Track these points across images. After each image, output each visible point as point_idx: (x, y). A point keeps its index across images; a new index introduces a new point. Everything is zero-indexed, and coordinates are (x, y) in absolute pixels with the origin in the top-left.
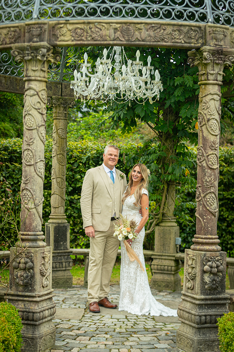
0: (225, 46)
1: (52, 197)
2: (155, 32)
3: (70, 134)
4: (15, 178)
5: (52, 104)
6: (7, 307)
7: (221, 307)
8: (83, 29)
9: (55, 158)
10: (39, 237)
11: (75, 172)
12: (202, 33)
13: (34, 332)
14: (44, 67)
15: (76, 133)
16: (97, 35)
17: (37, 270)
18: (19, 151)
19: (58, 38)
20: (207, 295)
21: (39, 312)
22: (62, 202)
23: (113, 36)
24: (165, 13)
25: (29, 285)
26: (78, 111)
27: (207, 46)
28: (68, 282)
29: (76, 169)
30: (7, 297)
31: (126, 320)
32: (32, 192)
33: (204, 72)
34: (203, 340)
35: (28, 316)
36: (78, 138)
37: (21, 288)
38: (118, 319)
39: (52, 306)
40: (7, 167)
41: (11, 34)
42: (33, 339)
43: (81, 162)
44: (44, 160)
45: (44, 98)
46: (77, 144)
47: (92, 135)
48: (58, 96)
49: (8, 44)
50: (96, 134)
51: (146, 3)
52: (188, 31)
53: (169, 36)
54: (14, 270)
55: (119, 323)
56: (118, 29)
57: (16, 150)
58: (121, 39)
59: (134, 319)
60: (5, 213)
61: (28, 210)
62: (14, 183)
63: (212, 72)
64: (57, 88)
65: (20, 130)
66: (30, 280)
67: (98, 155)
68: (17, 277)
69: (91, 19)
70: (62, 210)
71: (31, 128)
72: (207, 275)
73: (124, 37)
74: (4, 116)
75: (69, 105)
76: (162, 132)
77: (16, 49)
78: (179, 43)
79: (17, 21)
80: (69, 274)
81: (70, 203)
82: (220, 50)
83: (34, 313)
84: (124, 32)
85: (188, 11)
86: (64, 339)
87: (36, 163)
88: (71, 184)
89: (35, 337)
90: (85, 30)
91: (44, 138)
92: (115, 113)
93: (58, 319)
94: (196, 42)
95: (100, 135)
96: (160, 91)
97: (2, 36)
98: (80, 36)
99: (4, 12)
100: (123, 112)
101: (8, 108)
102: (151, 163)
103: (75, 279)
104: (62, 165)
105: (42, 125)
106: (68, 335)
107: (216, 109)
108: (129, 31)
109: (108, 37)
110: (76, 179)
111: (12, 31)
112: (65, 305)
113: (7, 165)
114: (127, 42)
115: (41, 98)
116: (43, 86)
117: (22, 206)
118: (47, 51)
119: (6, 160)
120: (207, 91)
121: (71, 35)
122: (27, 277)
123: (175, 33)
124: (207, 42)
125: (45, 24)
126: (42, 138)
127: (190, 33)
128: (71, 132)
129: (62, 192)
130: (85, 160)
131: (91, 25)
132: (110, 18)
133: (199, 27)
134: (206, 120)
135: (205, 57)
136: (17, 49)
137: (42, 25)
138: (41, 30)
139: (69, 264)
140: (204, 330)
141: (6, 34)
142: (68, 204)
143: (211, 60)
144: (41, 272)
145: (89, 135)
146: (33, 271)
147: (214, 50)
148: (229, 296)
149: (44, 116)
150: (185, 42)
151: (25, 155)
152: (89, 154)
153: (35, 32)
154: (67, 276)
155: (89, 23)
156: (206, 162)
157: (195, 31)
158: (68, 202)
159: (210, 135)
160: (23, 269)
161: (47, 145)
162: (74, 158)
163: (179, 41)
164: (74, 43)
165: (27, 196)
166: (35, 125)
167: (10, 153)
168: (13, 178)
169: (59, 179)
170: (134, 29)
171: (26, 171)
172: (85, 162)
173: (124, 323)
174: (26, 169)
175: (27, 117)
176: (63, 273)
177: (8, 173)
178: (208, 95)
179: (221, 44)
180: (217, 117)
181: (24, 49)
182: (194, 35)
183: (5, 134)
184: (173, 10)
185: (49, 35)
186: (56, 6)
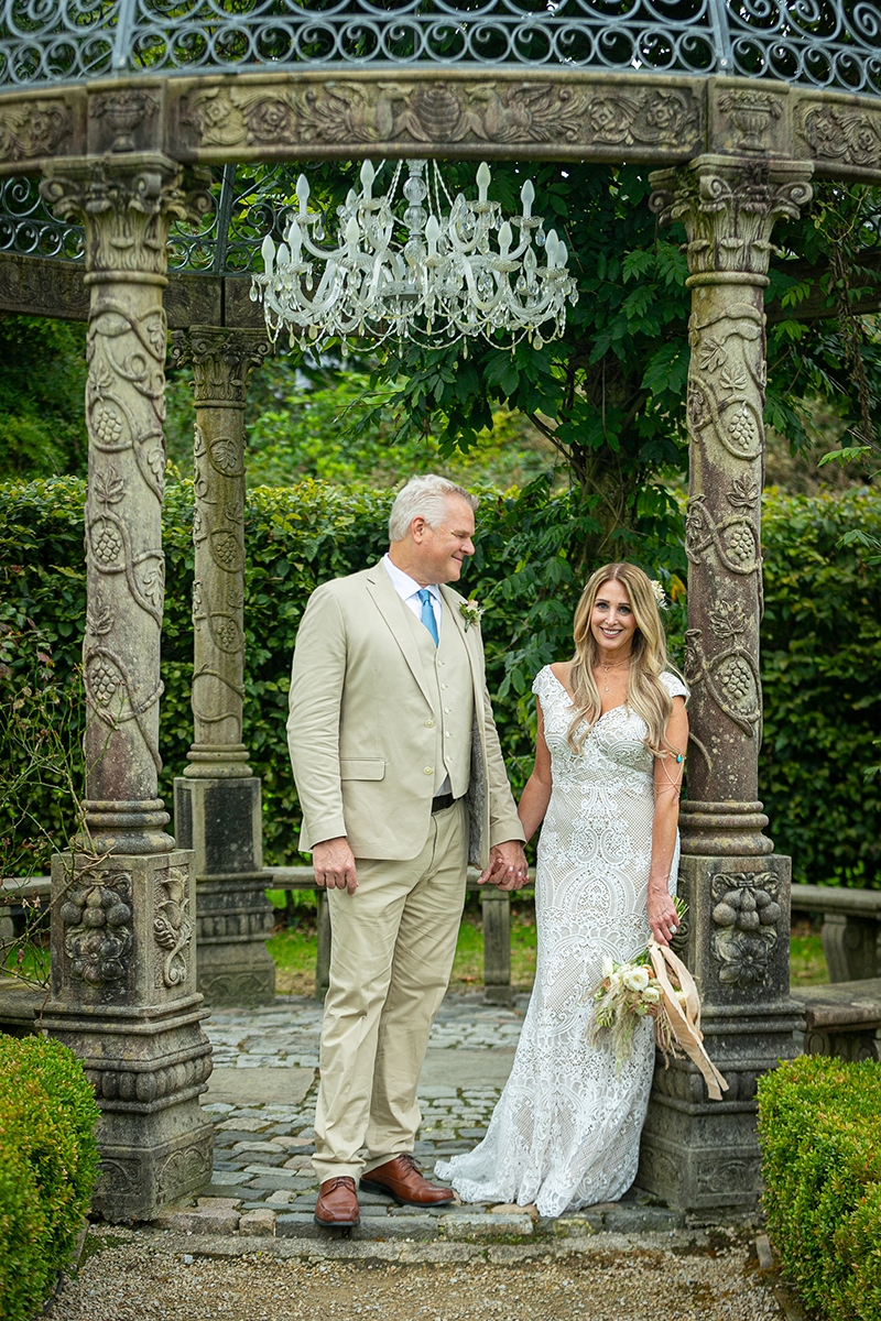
0: (776, 150)
1: (196, 684)
2: (533, 109)
3: (266, 457)
4: (64, 622)
5: (190, 355)
6: (46, 1051)
7: (774, 1042)
8: (284, 104)
9: (205, 546)
10: (148, 817)
11: (280, 596)
12: (697, 109)
13: (137, 1139)
14: (154, 236)
15: (289, 450)
16: (333, 121)
17: (144, 930)
18: (74, 522)
19: (201, 135)
20: (727, 1002)
21: (156, 1072)
22: (231, 701)
23: (389, 126)
24: (566, 42)
25: (117, 979)
26: (293, 368)
27: (714, 152)
28: (260, 985)
29: (283, 583)
30: (46, 1022)
31: (459, 1102)
32: (121, 663)
33: (705, 242)
34: (712, 1156)
35: (118, 1084)
36: (294, 471)
37: (91, 992)
38: (431, 1100)
39: (199, 1050)
40: (35, 581)
41: (38, 124)
42: (134, 1161)
43: (299, 560)
44: (161, 553)
45: (156, 343)
46: (284, 495)
47: (348, 456)
48: (211, 323)
49: (29, 158)
50: (362, 453)
51: (500, 9)
52: (646, 102)
53: (581, 122)
54: (65, 930)
55: (432, 1110)
56: (407, 99)
57: (66, 520)
58: (415, 134)
59: (487, 1099)
60: (32, 738)
61: (111, 726)
62: (60, 637)
63: (732, 242)
64: (207, 295)
65: (77, 445)
66: (123, 962)
67: (363, 532)
68: (78, 955)
69: (313, 70)
70: (232, 730)
71: (114, 447)
72: (726, 934)
73: (425, 128)
74: (18, 392)
75: (250, 356)
76: (584, 448)
77: (55, 175)
78: (618, 144)
79: (58, 78)
80: (260, 956)
81: (263, 706)
82: (759, 165)
83: (137, 1073)
84: (425, 110)
85: (646, 33)
86: (242, 1165)
87: (134, 565)
88: (267, 639)
89: (144, 1153)
90: (293, 105)
91: (160, 478)
92: (415, 384)
93: (222, 1102)
94: (674, 141)
95: (376, 455)
97: (8, 130)
98: (276, 126)
99: (12, 48)
100: (444, 377)
101: (32, 362)
102: (546, 558)
103: (286, 974)
104: (229, 572)
105: (152, 436)
106: (258, 1152)
107: (748, 367)
108: (442, 106)
109: (371, 130)
110: (285, 622)
111: (41, 113)
112: (248, 1057)
113: (33, 575)
114: (438, 146)
115: (147, 343)
116: (152, 300)
117: (89, 714)
118: (165, 182)
119: (28, 558)
120: (714, 307)
121: (244, 126)
122: (111, 952)
123: (600, 112)
124: (712, 140)
125: (154, 87)
126: (152, 479)
127: (655, 110)
128: (269, 449)
129: (232, 666)
130: (315, 550)
131: (314, 90)
132: (378, 64)
133: (686, 89)
134: (714, 406)
135: (707, 192)
136: (61, 175)
137: (146, 92)
138: (143, 108)
139: (262, 920)
140: (716, 1121)
141: (22, 122)
142: (256, 711)
143: (727, 201)
144: (157, 936)
145: (336, 455)
146: (133, 933)
147: (737, 167)
148: (802, 1005)
149: (159, 404)
150: (638, 142)
151: (96, 538)
152: (329, 531)
153: (123, 114)
154: (256, 962)
155: (306, 82)
156: (716, 550)
157: (670, 102)
158: (257, 705)
159: (728, 457)
160: (95, 928)
161: (177, 499)
162: (276, 546)
163: (618, 138)
164: (257, 150)
165: (106, 678)
166: (126, 434)
167: (42, 531)
168: (54, 621)
169: (220, 620)
170: (460, 99)
171: (98, 593)
172: (316, 559)
173: (449, 1111)
174: (99, 586)
175: (98, 409)
176: (242, 953)
177: (39, 602)
178: (719, 320)
179: (762, 146)
180: (752, 395)
181: (86, 174)
182: (666, 116)
183: (21, 461)
184: (595, 29)
185: (171, 127)
186: (190, 26)
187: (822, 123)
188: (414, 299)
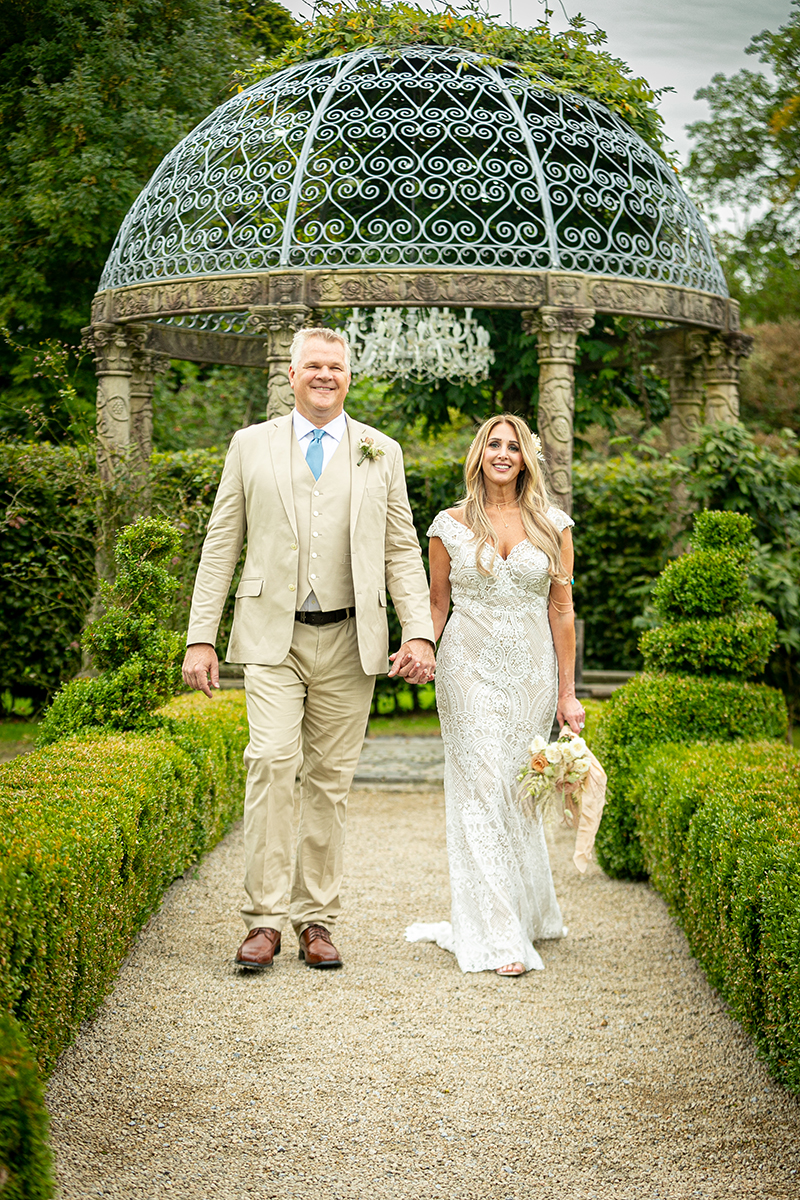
0: (578, 304)
2: (469, 286)
8: (358, 283)
12: (542, 285)
16: (380, 291)
19: (321, 296)
23: (405, 293)
24: (484, 256)
27: (550, 305)
33: (546, 345)
41: (246, 289)
49: (242, 304)
52: (520, 283)
53: (491, 292)
56: (413, 281)
58: (416, 297)
63: (557, 345)
69: (371, 268)
73: (421, 295)
77: (255, 313)
78: (507, 301)
79: (255, 269)
82: (570, 311)
84: (421, 286)
85: (521, 251)
90: (362, 283)
94: (532, 300)
96: (489, 362)
97: (232, 291)
98: (355, 293)
107: (566, 401)
108: (429, 284)
109: (397, 295)
111: (247, 284)
114: (427, 302)
118: (304, 317)
120: (550, 374)
121: (340, 292)
123: (499, 287)
124: (549, 300)
125: (299, 274)
127: (523, 286)
131: (372, 277)
132: (400, 265)
133: (537, 276)
134: (550, 418)
135: (546, 323)
136: (258, 313)
137: (296, 276)
138: (295, 283)
141: (238, 288)
143: (555, 327)
147: (560, 312)
150: (516, 300)
153: (286, 286)
155: (368, 273)
157: (530, 282)
159: (555, 441)
163: (507, 299)
164: (346, 303)
170: (437, 281)
178: (552, 380)
179: (572, 302)
180: (567, 413)
181: (269, 313)
182: (529, 289)
184: (497, 249)
185: (307, 292)
186: (316, 247)
187: (600, 290)
188: (411, 361)
